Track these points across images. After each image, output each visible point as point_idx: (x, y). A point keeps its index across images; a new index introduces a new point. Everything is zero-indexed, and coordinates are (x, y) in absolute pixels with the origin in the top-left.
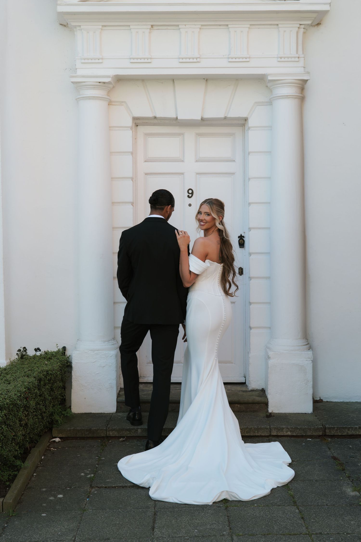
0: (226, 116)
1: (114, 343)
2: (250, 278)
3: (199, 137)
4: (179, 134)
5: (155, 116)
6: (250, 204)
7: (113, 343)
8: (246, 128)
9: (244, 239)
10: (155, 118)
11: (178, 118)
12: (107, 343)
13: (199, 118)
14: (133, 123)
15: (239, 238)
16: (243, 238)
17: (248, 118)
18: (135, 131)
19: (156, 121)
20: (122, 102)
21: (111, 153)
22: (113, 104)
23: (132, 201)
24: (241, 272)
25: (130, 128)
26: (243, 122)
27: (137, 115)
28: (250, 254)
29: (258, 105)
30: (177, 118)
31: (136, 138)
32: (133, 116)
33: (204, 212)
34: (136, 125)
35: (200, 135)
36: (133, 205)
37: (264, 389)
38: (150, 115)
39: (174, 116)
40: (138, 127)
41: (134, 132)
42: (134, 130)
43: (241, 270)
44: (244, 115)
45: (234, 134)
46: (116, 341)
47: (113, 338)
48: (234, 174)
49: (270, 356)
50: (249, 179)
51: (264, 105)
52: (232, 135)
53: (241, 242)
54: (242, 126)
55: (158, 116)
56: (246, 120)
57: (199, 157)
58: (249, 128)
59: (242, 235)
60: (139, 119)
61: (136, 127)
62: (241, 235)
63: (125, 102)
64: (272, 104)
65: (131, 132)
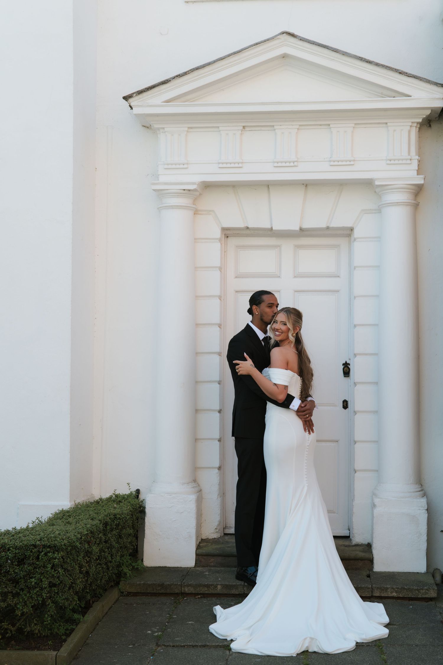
0: (328, 225)
1: (195, 486)
2: (355, 413)
3: (298, 249)
4: (275, 246)
5: (247, 226)
6: (355, 326)
7: (193, 486)
8: (352, 239)
9: (349, 367)
10: (248, 228)
11: (274, 229)
12: (186, 485)
13: (297, 228)
14: (222, 234)
15: (344, 366)
16: (348, 365)
17: (354, 227)
18: (225, 243)
19: (248, 232)
20: (210, 211)
21: (196, 268)
22: (200, 213)
23: (219, 322)
24: (345, 406)
25: (219, 240)
26: (348, 232)
27: (226, 225)
28: (355, 384)
29: (365, 213)
30: (272, 228)
31: (226, 251)
32: (222, 227)
33: (281, 321)
34: (226, 237)
35: (298, 247)
36: (220, 327)
37: (370, 543)
38: (242, 225)
39: (269, 226)
40: (229, 239)
41: (223, 245)
42: (223, 242)
43: (345, 403)
44: (349, 225)
46: (198, 483)
47: (193, 480)
48: (339, 291)
49: (375, 504)
50: (355, 297)
51: (372, 213)
52: (337, 246)
53: (346, 371)
54: (348, 237)
55: (250, 226)
56: (352, 229)
57: (298, 272)
58: (355, 240)
59: (348, 362)
60: (229, 229)
61: (226, 238)
62: (346, 362)
63: (213, 211)
64: (381, 212)
65: (219, 244)
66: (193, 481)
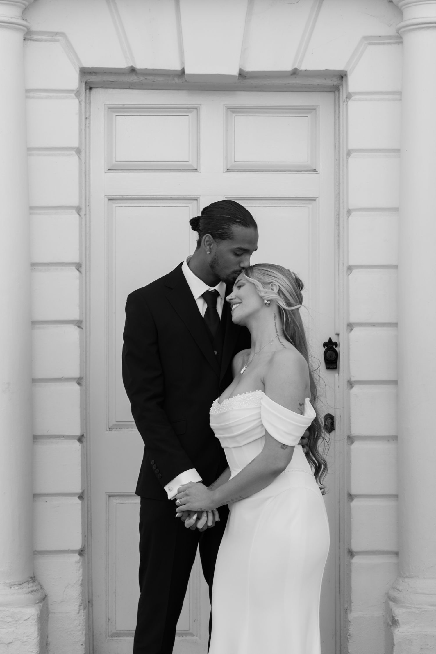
0: (296, 66)
1: (35, 588)
2: (351, 439)
3: (234, 115)
4: (188, 109)
5: (132, 66)
6: (350, 269)
8: (343, 95)
9: (337, 349)
10: (133, 70)
11: (187, 72)
12: (17, 588)
13: (235, 72)
14: (81, 81)
15: (326, 348)
16: (334, 347)
17: (346, 72)
18: (86, 99)
19: (133, 78)
20: (57, 34)
21: (29, 149)
22: (35, 37)
23: (77, 260)
24: (329, 426)
25: (75, 94)
26: (335, 82)
27: (90, 63)
28: (351, 384)
29: (369, 44)
30: (183, 71)
31: (87, 116)
32: (81, 67)
34: (88, 87)
35: (233, 110)
36: (80, 269)
38: (122, 64)
39: (178, 68)
40: (94, 91)
41: (83, 103)
42: (83, 97)
43: (330, 421)
44: (338, 66)
45: (315, 109)
48: (315, 200)
50: (349, 212)
51: (384, 44)
52: (312, 110)
53: (330, 357)
54: (334, 92)
55: (139, 65)
56: (342, 76)
57: (235, 162)
58: (349, 97)
59: (333, 340)
60: (94, 72)
61: (88, 91)
62: (330, 339)
63: (62, 34)
64: (402, 42)
65: (77, 101)
66: (30, 580)
